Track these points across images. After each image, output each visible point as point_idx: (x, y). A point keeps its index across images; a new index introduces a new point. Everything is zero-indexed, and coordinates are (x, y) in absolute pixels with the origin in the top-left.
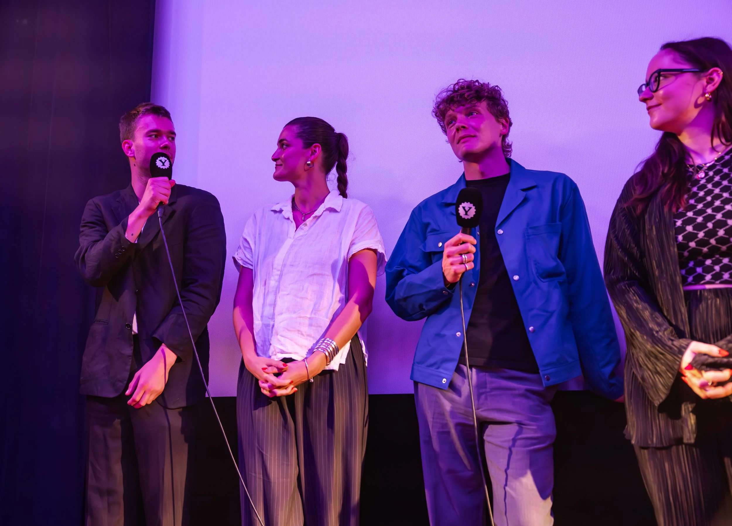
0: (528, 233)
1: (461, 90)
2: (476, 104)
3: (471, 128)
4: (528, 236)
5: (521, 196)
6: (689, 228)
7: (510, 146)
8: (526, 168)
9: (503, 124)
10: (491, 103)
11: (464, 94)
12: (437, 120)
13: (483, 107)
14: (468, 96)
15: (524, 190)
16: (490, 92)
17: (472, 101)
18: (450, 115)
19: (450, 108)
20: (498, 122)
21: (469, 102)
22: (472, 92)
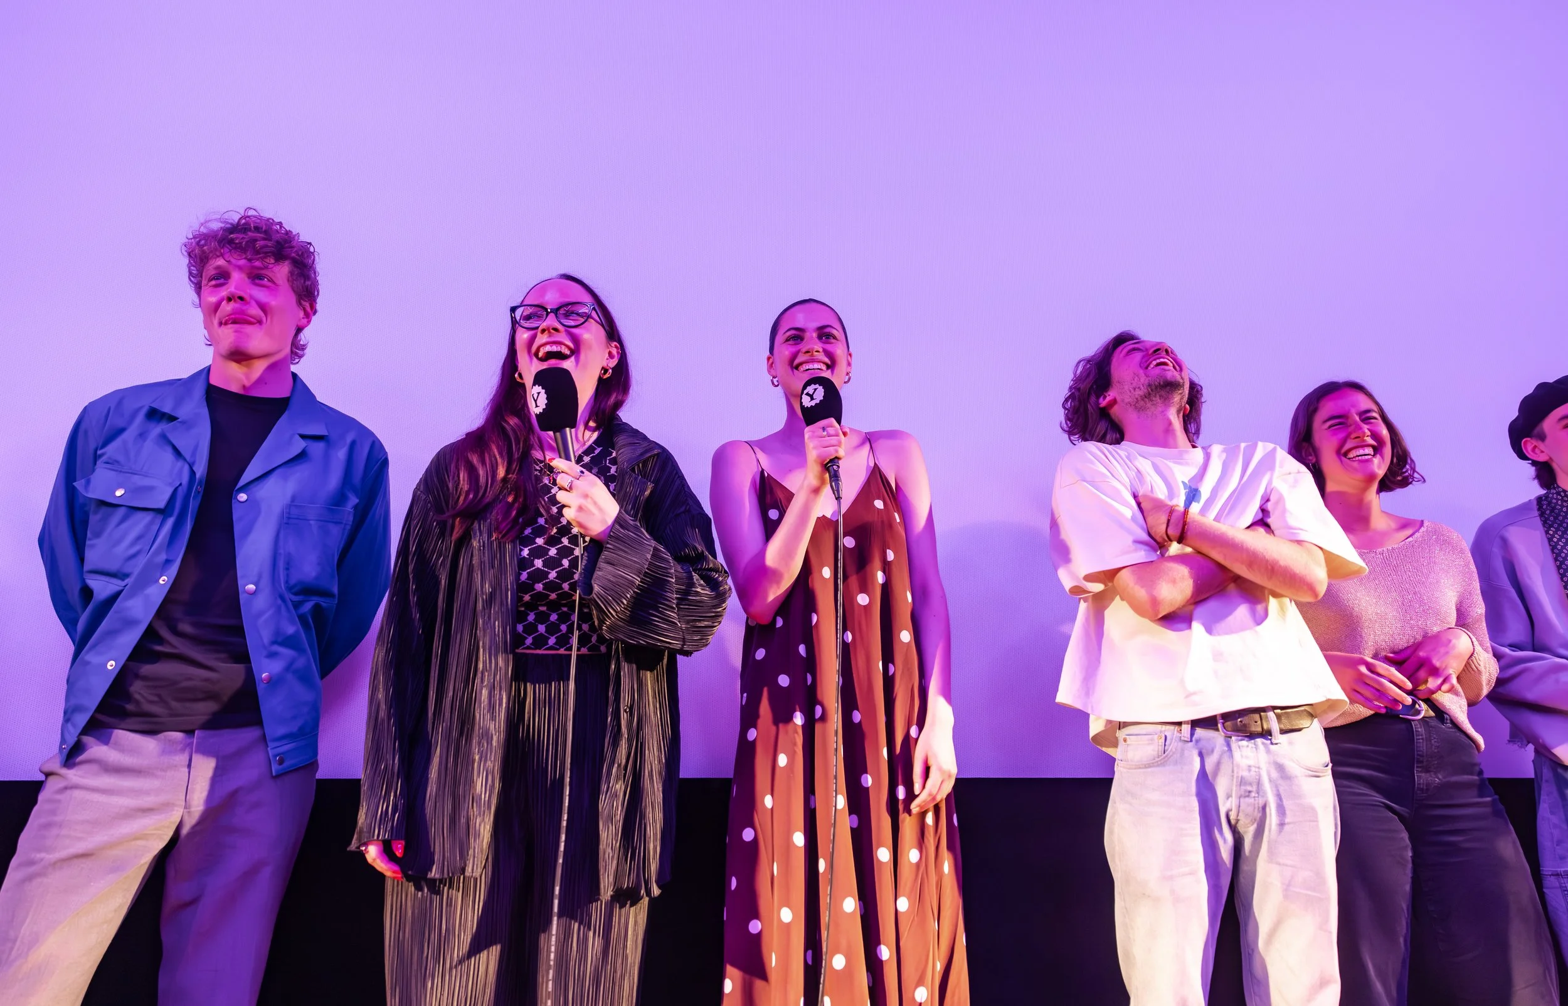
0: (289, 513)
1: (253, 232)
2: (271, 266)
3: (253, 303)
4: (289, 518)
5: (299, 445)
6: (539, 563)
7: (303, 348)
8: (319, 399)
9: (305, 310)
10: (296, 272)
11: (256, 240)
12: (188, 261)
13: (282, 272)
14: (262, 247)
15: (303, 437)
16: (300, 253)
17: (265, 258)
18: (218, 267)
19: (222, 255)
20: (299, 304)
21: (260, 258)
22: (270, 244)
